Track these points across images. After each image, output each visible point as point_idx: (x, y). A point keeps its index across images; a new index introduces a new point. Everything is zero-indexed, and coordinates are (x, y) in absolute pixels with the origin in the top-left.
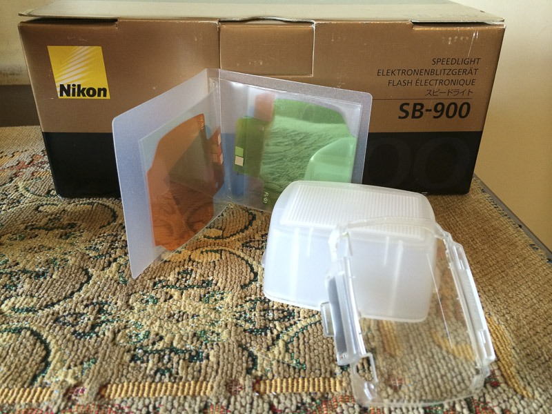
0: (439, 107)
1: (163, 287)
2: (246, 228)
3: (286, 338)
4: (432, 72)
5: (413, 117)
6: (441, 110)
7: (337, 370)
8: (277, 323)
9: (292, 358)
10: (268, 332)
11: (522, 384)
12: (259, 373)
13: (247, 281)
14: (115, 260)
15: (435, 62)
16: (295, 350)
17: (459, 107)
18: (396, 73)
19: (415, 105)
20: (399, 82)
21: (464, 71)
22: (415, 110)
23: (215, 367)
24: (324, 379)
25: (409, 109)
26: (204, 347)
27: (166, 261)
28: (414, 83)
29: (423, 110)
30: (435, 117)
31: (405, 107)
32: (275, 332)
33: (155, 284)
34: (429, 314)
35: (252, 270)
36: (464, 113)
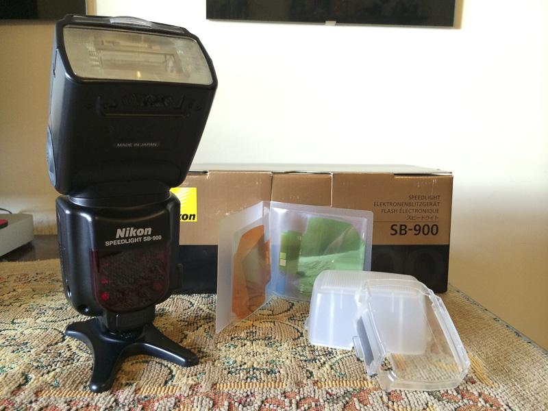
0: (417, 228)
1: (238, 339)
2: (289, 310)
3: (330, 363)
4: (410, 204)
5: (401, 234)
6: (419, 229)
7: (368, 377)
8: (322, 357)
9: (336, 372)
10: (317, 361)
11: (491, 382)
12: (316, 379)
13: (296, 337)
14: (201, 326)
15: (411, 197)
16: (338, 368)
17: (430, 227)
18: (386, 204)
19: (401, 226)
20: (389, 211)
21: (431, 204)
22: (401, 230)
23: (286, 375)
24: (360, 381)
25: (397, 228)
26: (275, 367)
27: (236, 327)
28: (399, 210)
29: (407, 230)
30: (415, 234)
31: (394, 227)
32: (322, 361)
33: (232, 338)
34: (426, 351)
35: (298, 331)
36: (434, 232)
